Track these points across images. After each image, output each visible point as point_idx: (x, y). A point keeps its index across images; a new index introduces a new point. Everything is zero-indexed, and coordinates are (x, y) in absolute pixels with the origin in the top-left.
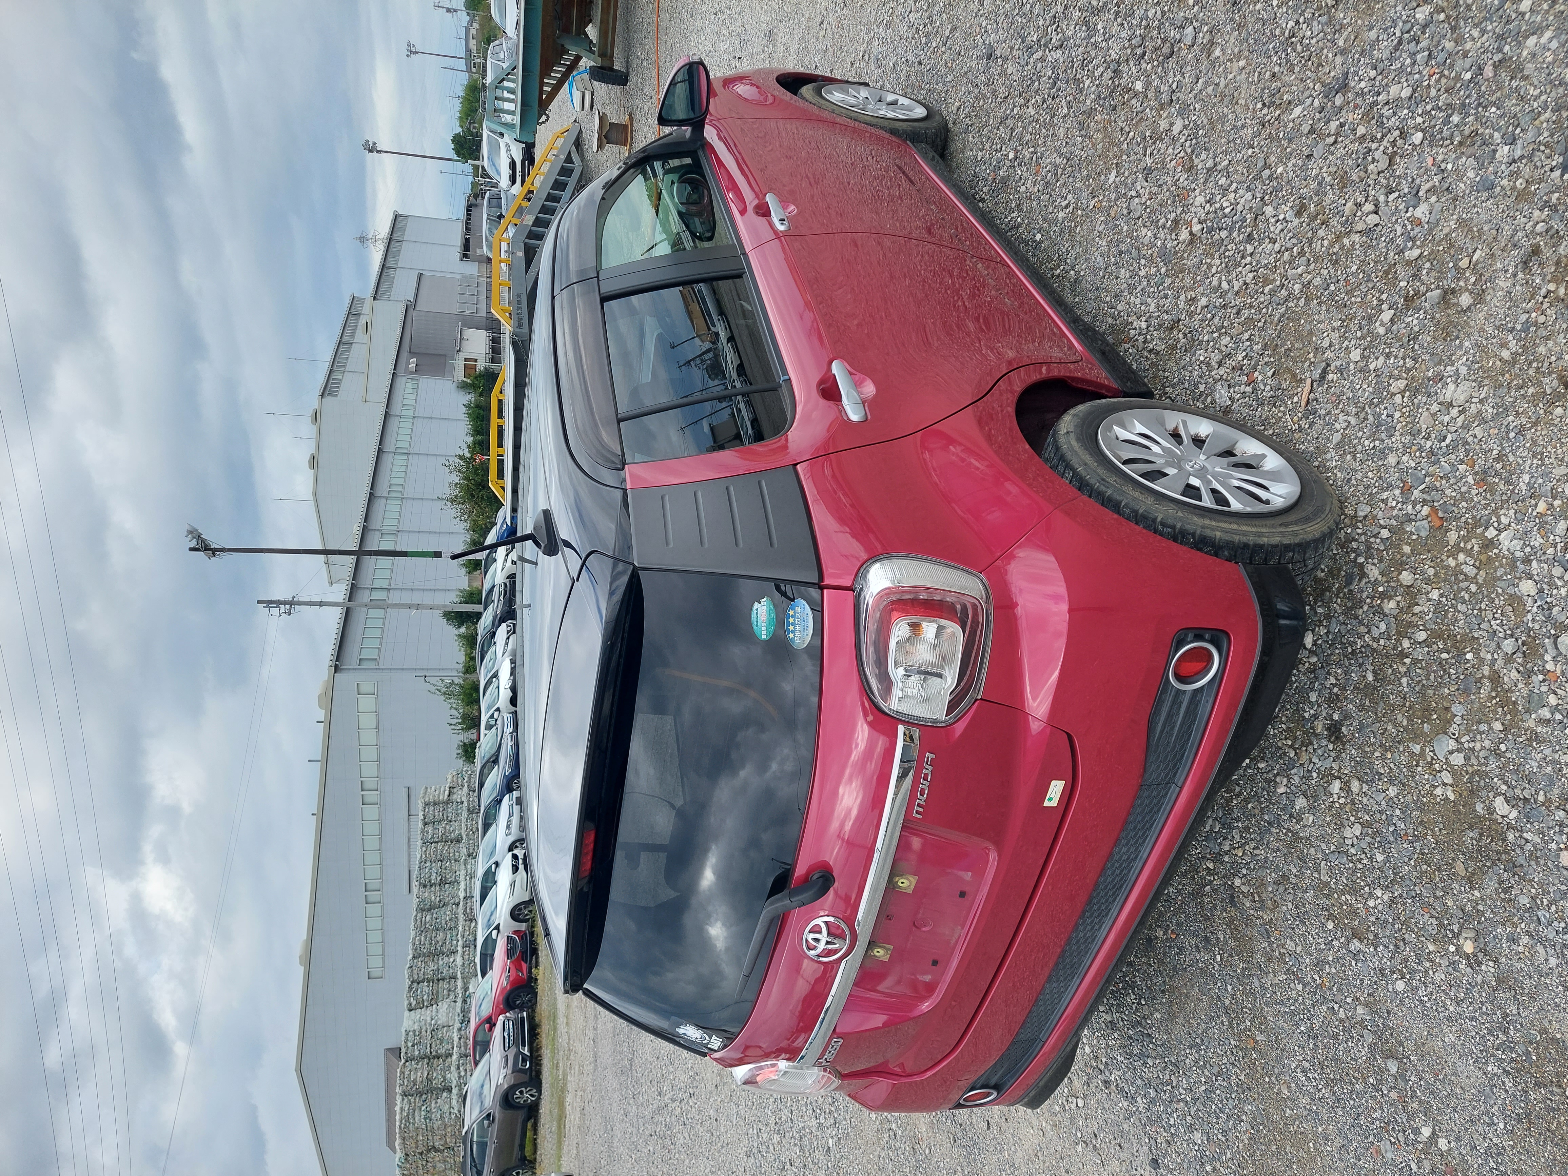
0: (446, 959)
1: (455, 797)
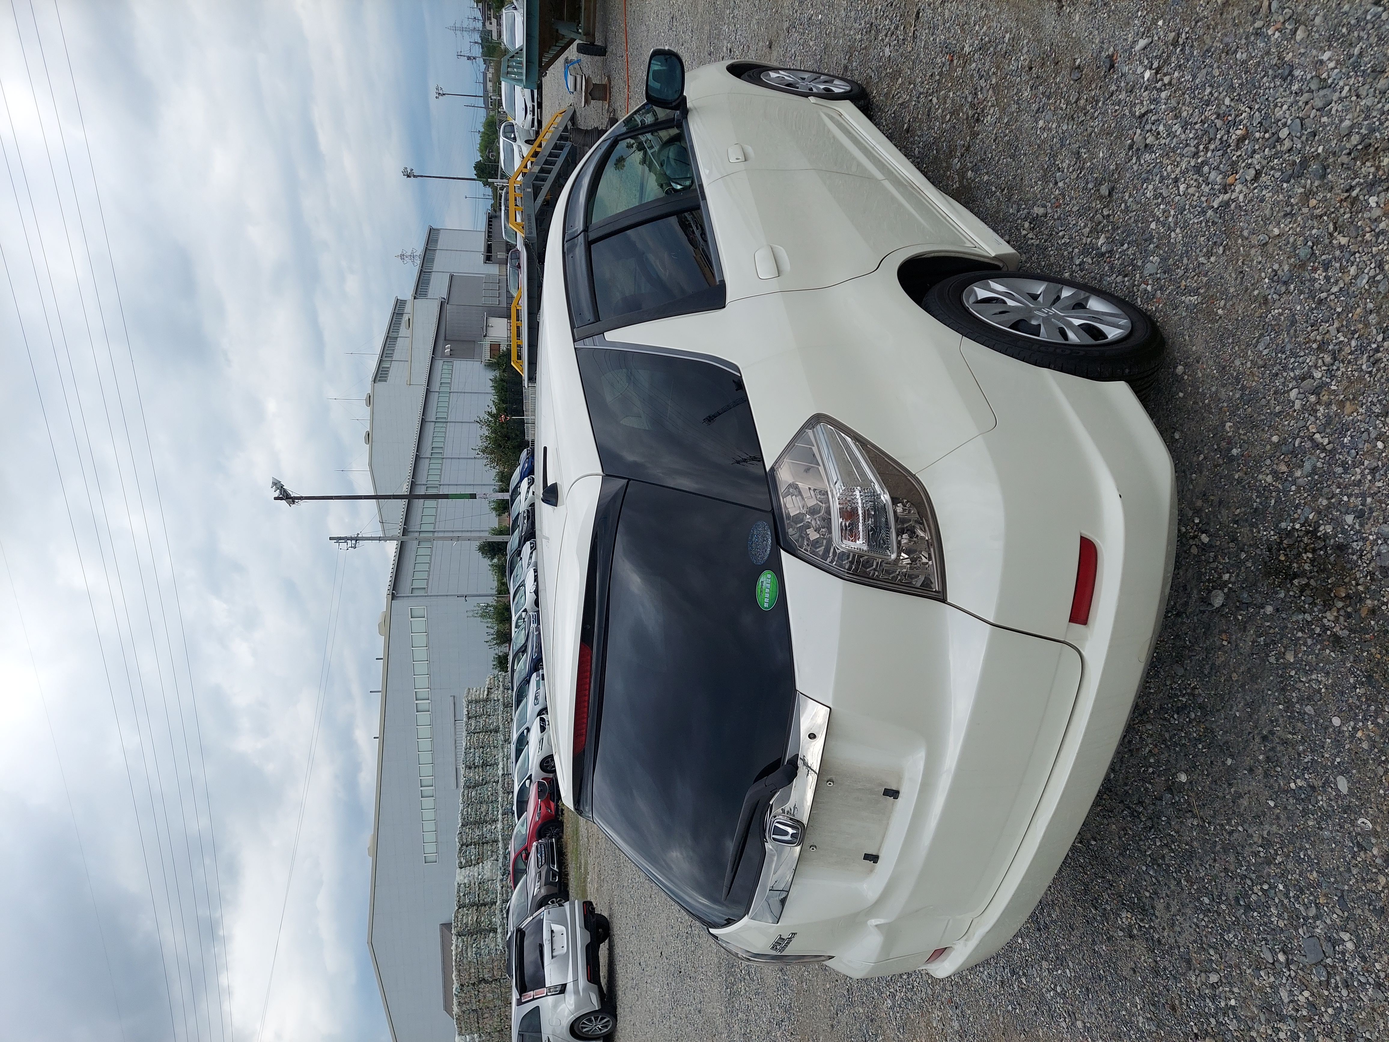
0: (489, 826)
1: (494, 696)
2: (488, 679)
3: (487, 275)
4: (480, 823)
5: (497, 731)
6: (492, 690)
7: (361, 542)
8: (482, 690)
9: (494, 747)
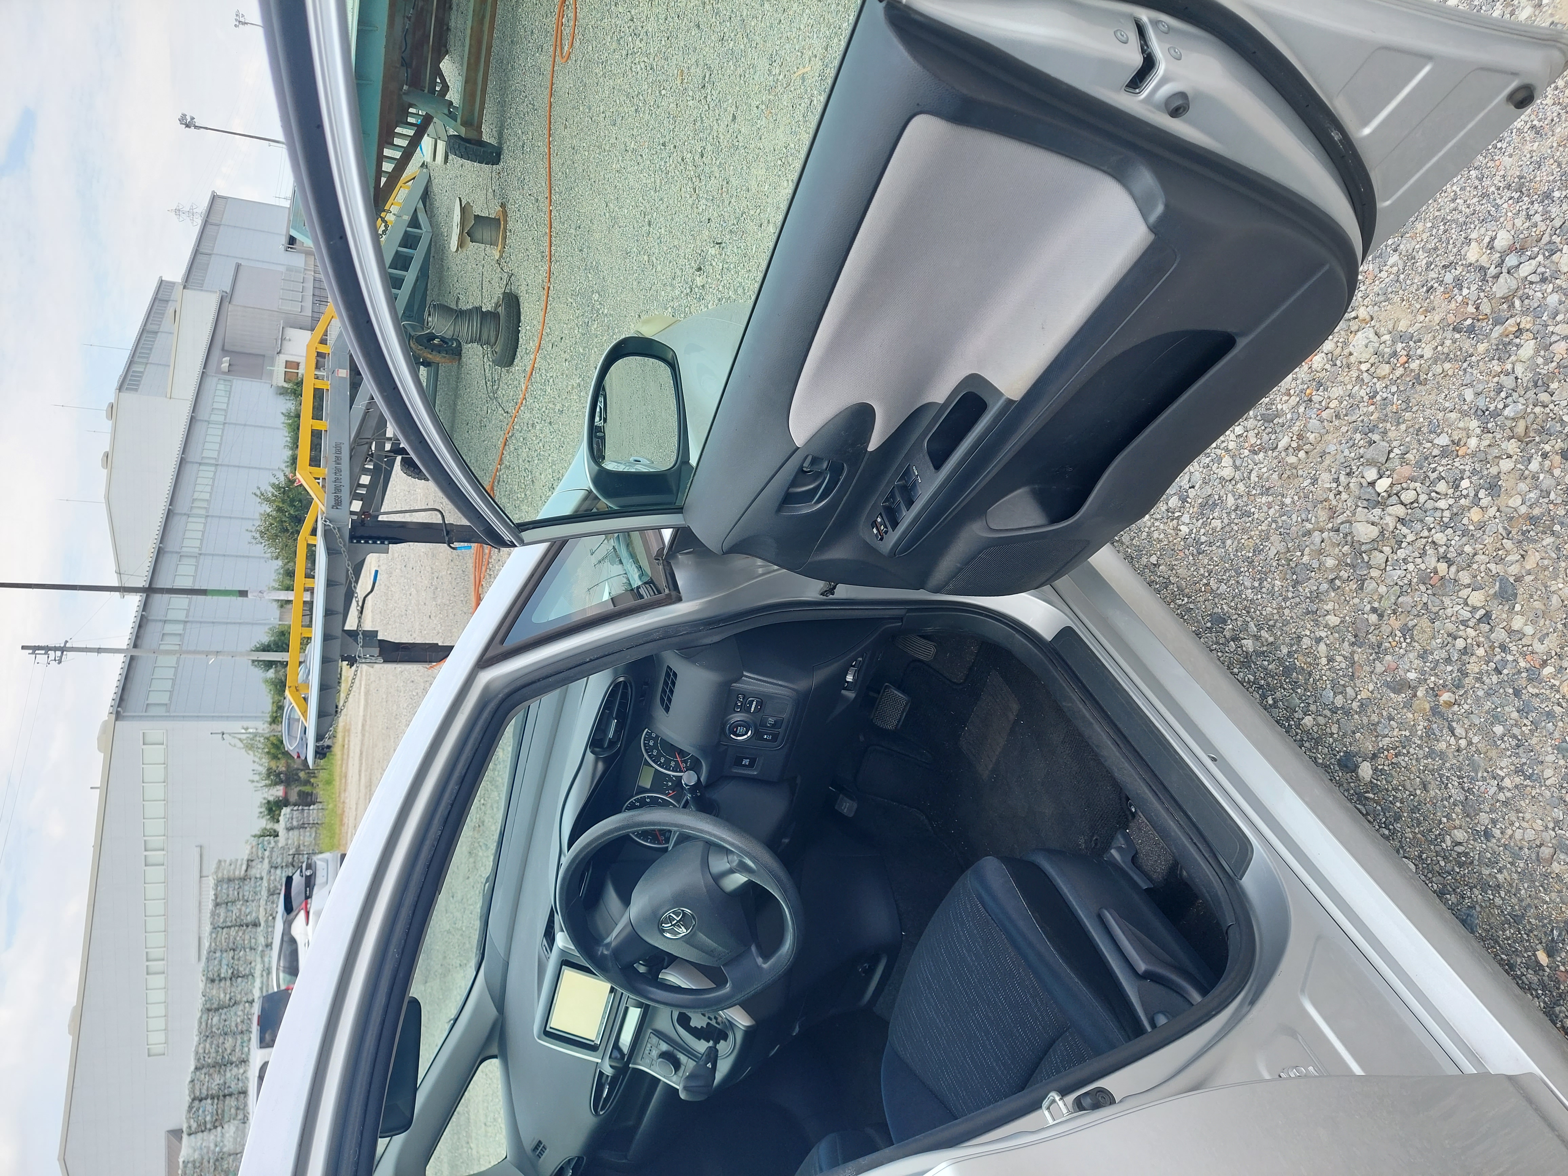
0: (235, 1070)
1: (254, 872)
2: (249, 847)
3: (289, 269)
4: (221, 1065)
5: (256, 924)
6: (254, 863)
7: (70, 655)
8: (239, 862)
9: (251, 949)
